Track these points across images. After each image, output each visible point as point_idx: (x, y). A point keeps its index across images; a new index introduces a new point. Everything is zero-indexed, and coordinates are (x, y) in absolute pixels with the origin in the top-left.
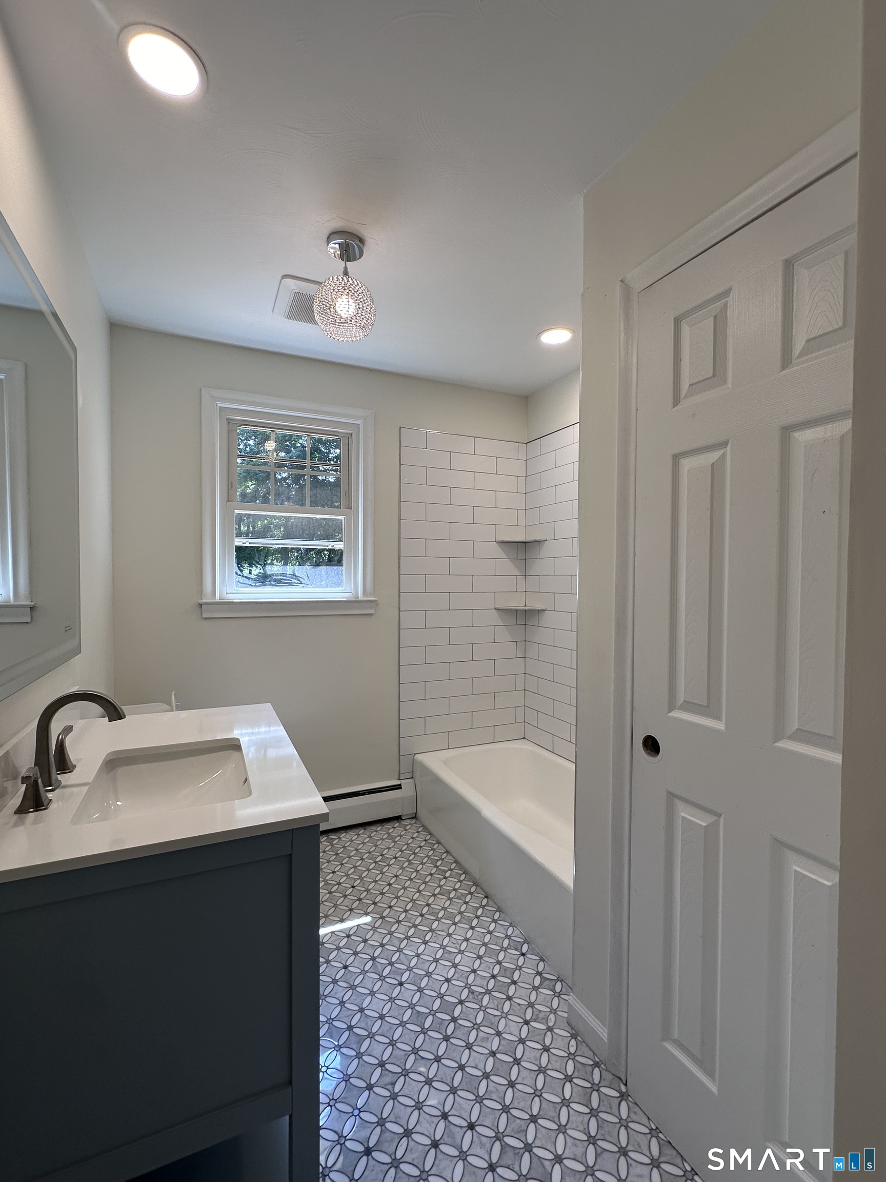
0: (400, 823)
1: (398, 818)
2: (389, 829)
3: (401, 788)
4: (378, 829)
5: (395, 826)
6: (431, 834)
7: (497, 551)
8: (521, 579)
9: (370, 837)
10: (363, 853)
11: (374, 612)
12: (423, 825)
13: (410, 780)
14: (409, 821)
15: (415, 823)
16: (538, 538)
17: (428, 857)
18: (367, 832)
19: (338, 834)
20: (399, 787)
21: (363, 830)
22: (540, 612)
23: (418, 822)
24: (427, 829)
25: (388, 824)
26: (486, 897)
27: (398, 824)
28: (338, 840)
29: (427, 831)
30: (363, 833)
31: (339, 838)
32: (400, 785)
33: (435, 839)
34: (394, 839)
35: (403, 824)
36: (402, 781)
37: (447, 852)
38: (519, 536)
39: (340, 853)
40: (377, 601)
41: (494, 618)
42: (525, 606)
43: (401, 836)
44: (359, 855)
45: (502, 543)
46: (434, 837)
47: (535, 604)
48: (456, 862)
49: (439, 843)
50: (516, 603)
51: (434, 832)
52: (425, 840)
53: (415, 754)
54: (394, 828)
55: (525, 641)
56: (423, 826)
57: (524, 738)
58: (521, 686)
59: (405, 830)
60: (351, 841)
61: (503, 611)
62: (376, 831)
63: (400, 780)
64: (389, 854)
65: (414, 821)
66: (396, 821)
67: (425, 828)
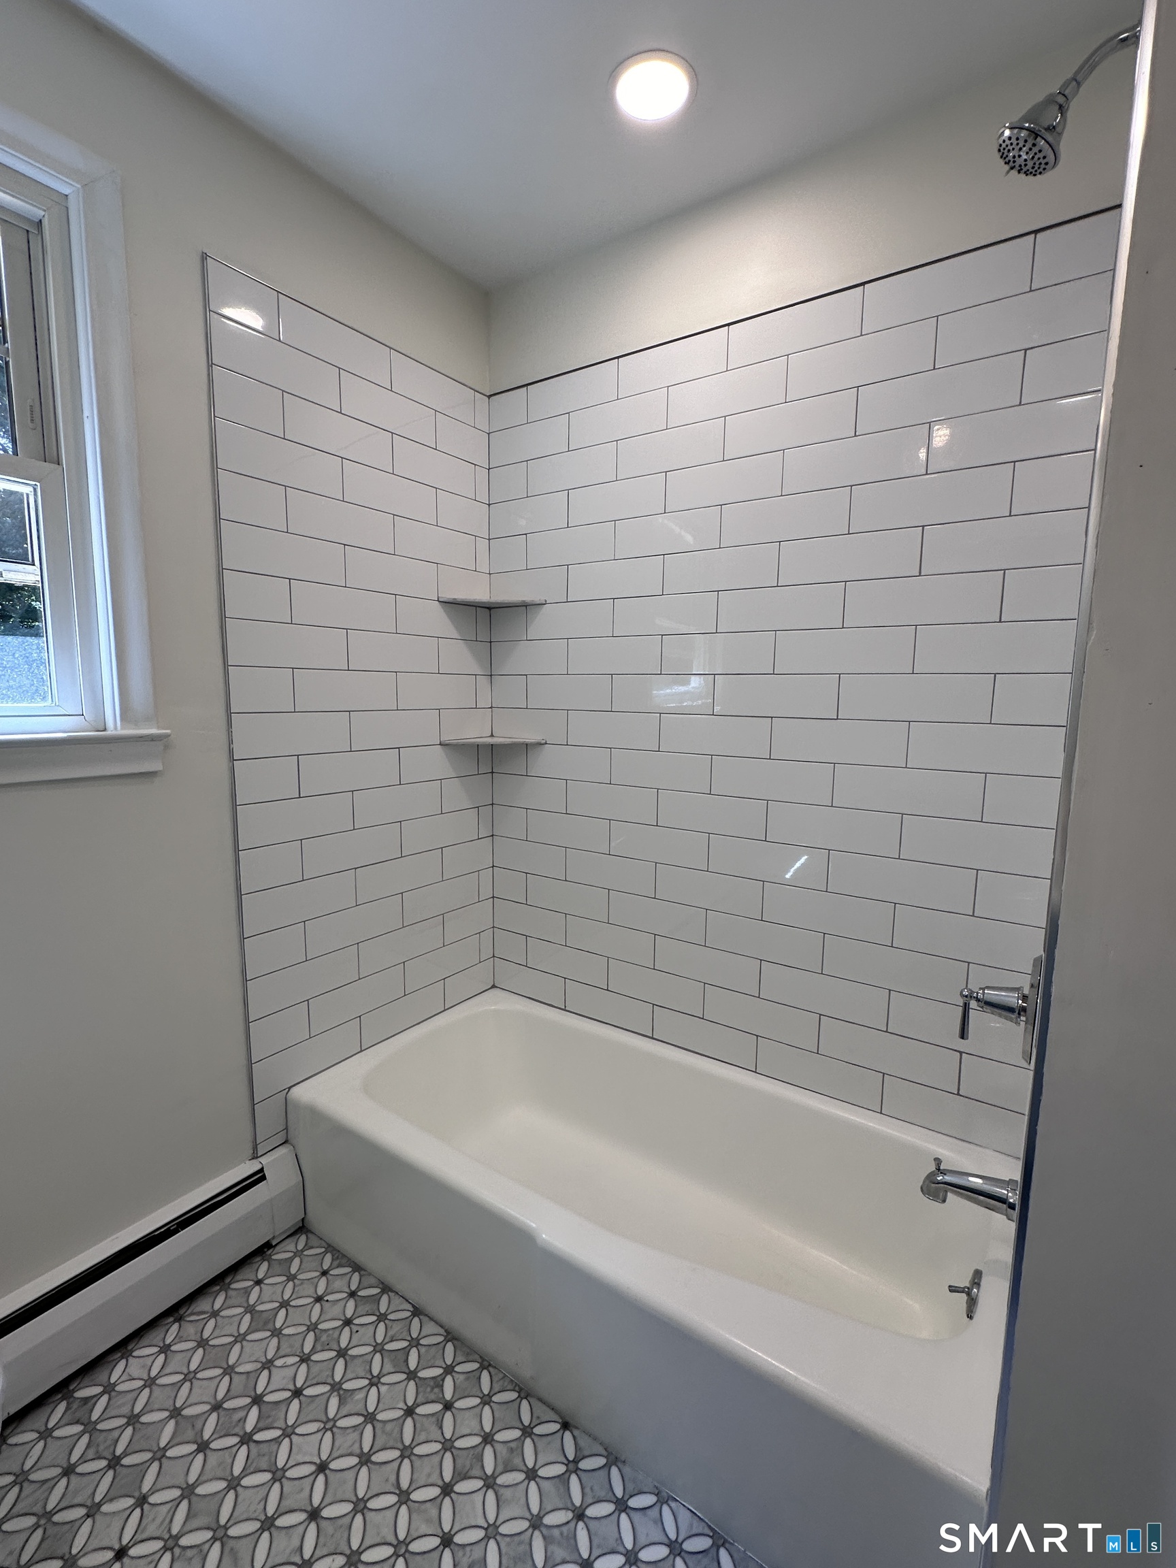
0: (269, 1260)
1: (263, 1250)
2: (247, 1292)
3: (263, 1178)
4: (217, 1306)
5: (260, 1275)
6: (357, 1268)
7: (441, 623)
8: (483, 681)
9: (202, 1343)
10: (198, 1416)
11: (161, 768)
12: (329, 1245)
13: (283, 1151)
14: (290, 1245)
15: (308, 1246)
16: (528, 598)
17: (379, 1348)
18: (190, 1330)
19: (101, 1375)
20: (259, 1177)
21: (176, 1326)
22: (528, 748)
23: (314, 1241)
24: (344, 1256)
25: (239, 1277)
26: (566, 1426)
27: (265, 1266)
28: (105, 1398)
29: (344, 1261)
30: (179, 1338)
31: (109, 1389)
32: (262, 1170)
33: (373, 1281)
34: (270, 1326)
35: (280, 1261)
36: (264, 1160)
37: (417, 1312)
38: (480, 594)
39: (126, 1454)
40: (167, 736)
41: (438, 763)
42: (492, 735)
43: (285, 1304)
44: (190, 1434)
45: (451, 605)
46: (370, 1274)
47: (511, 732)
48: (451, 1336)
49: (386, 1289)
50: (475, 731)
51: (361, 1259)
52: (352, 1294)
53: (290, 1088)
54: (259, 1282)
55: (492, 804)
56: (330, 1248)
57: (494, 986)
58: (486, 892)
59: (291, 1278)
60: (150, 1382)
61: (454, 749)
62: (215, 1314)
63: (257, 1157)
64: (274, 1386)
65: (303, 1239)
66: (258, 1259)
67: (341, 1257)
